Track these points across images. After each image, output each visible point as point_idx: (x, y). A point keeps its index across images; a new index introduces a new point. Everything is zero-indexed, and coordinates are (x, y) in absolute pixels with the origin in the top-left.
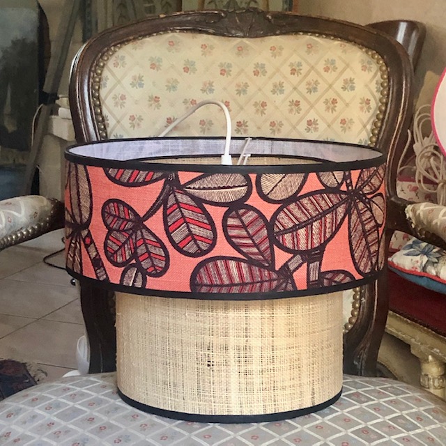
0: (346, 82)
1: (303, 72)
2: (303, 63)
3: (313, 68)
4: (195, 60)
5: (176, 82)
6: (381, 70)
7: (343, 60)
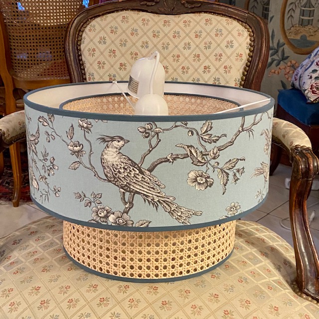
1: (203, 36)
2: (203, 31)
3: (208, 34)
4: (138, 28)
5: (126, 41)
6: (250, 35)
7: (227, 30)
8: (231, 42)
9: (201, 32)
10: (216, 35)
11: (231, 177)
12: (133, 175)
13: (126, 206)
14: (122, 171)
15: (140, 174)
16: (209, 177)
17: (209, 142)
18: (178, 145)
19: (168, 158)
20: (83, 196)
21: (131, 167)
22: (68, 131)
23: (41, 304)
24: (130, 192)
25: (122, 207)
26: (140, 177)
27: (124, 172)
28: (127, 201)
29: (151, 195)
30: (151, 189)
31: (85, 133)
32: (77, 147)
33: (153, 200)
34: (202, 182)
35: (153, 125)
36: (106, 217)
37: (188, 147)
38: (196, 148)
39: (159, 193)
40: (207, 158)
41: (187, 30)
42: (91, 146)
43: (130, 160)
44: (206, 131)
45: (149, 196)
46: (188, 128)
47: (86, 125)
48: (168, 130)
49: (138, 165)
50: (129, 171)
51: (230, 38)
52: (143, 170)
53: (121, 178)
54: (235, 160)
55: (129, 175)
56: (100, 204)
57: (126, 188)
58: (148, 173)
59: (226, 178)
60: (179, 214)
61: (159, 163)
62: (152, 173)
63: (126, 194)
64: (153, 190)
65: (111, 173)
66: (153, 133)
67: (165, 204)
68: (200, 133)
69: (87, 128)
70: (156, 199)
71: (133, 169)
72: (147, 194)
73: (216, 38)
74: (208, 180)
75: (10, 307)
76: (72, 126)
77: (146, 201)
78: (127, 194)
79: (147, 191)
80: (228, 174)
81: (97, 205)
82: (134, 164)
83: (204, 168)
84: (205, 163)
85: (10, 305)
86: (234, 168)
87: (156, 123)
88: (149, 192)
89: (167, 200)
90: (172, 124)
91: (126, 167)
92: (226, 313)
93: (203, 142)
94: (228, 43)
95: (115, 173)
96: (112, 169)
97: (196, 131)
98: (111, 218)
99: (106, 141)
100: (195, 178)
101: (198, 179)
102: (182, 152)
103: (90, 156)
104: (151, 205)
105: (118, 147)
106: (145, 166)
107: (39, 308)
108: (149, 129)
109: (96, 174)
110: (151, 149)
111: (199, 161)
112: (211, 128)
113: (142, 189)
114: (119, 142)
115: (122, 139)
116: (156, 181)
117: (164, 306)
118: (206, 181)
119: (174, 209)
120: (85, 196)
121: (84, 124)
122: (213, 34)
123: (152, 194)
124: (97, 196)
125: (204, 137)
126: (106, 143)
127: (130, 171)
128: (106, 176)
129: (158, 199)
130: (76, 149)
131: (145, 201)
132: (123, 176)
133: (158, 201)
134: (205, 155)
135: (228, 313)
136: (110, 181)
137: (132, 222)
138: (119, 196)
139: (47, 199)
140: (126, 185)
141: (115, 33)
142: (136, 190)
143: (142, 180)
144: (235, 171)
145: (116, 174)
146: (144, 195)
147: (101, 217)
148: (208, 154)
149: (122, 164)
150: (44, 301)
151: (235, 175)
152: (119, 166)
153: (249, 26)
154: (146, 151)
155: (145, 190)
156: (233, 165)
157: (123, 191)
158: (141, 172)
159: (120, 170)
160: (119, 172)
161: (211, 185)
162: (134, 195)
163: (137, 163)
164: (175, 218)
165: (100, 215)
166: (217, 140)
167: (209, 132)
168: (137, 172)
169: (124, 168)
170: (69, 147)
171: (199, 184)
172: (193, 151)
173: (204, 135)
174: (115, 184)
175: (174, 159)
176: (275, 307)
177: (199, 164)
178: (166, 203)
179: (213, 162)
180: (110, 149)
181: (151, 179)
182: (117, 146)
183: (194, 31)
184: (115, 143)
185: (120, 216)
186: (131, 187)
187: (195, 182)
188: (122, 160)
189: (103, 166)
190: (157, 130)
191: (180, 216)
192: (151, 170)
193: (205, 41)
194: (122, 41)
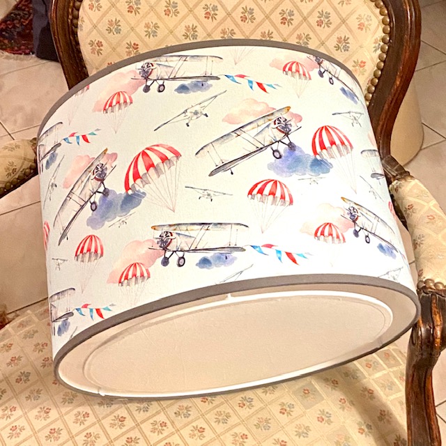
0: (339, 40)
1: (295, 22)
2: (295, 12)
3: (305, 19)
5: (156, 26)
6: (383, 22)
7: (339, 15)
8: (346, 40)
9: (291, 14)
10: (320, 23)
41: (267, 6)
51: (343, 32)
73: (318, 29)
122: (313, 20)
141: (137, 12)
183: (279, 10)
193: (298, 32)
194: (148, 28)
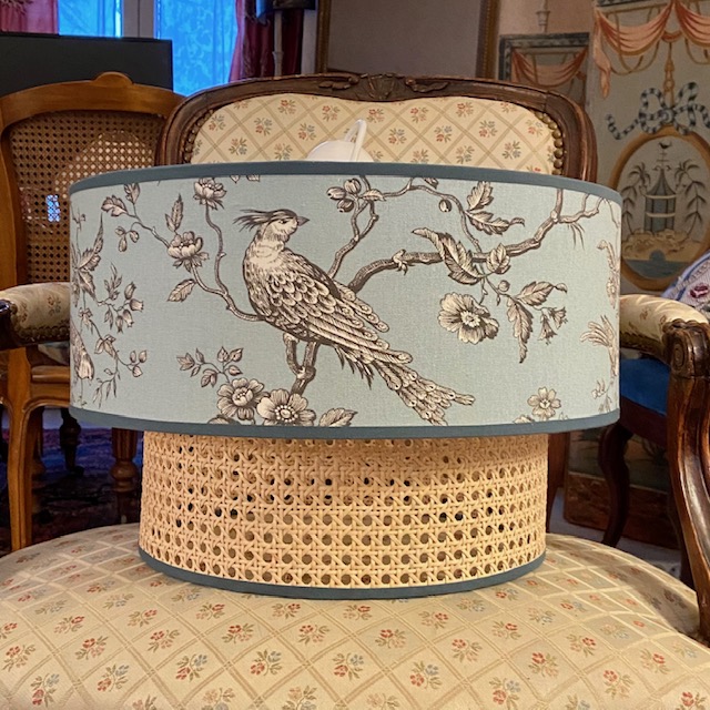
0: (508, 146)
1: (453, 137)
2: (453, 127)
3: (465, 132)
4: (314, 124)
6: (554, 135)
7: (505, 122)
8: (515, 145)
9: (448, 130)
10: (483, 134)
11: (537, 325)
12: (315, 301)
13: (300, 376)
14: (291, 290)
15: (331, 297)
16: (487, 315)
17: (486, 232)
18: (417, 231)
19: (396, 261)
20: (197, 361)
21: (310, 280)
22: (170, 215)
23: (86, 646)
24: (308, 339)
25: (289, 379)
26: (331, 305)
27: (294, 294)
28: (300, 364)
29: (357, 348)
30: (356, 333)
31: (207, 210)
32: (188, 245)
33: (361, 359)
34: (472, 325)
35: (362, 184)
36: (252, 405)
37: (441, 236)
38: (457, 242)
39: (375, 342)
40: (482, 268)
41: (420, 126)
42: (221, 241)
43: (308, 263)
44: (479, 206)
45: (351, 349)
46: (438, 194)
47: (212, 192)
48: (394, 195)
49: (326, 276)
50: (306, 290)
51: (511, 138)
52: (339, 287)
53: (289, 310)
54: (545, 285)
55: (307, 301)
56: (237, 377)
57: (300, 332)
58: (349, 293)
59: (525, 324)
60: (421, 398)
61: (376, 272)
62: (359, 294)
63: (298, 346)
64: (360, 335)
65: (265, 297)
66: (361, 201)
67: (388, 371)
68: (466, 207)
69: (213, 198)
70: (368, 359)
71: (316, 286)
72: (348, 345)
73: (482, 140)
74: (487, 321)
75: (9, 657)
76: (180, 199)
77: (346, 362)
78: (302, 345)
79: (348, 338)
80: (529, 316)
81: (230, 376)
82: (317, 273)
83: (476, 291)
84: (479, 280)
85: (8, 654)
86: (544, 304)
87: (368, 178)
88: (353, 339)
89: (394, 361)
90: (404, 181)
91: (300, 281)
92: (539, 659)
93: (472, 229)
94: (508, 148)
95: (275, 296)
96: (267, 287)
97: (457, 202)
98: (264, 408)
99: (256, 224)
100: (455, 312)
101: (464, 315)
102: (427, 247)
103: (218, 261)
104: (357, 371)
105: (283, 234)
106: (344, 277)
107: (80, 655)
108: (352, 193)
109: (230, 304)
110: (356, 239)
111: (465, 273)
112: (491, 199)
113: (335, 332)
114: (285, 222)
115: (291, 215)
116: (367, 315)
117: (387, 639)
118: (483, 324)
119: (410, 385)
120: (202, 360)
121: (207, 189)
122: (475, 132)
123: (359, 345)
124: (232, 357)
125: (475, 217)
126: (256, 228)
127: (309, 289)
128: (254, 306)
129: (372, 359)
130: (187, 251)
131: (343, 363)
132: (294, 303)
133: (373, 363)
134: (479, 261)
135: (543, 661)
136: (262, 318)
137: (312, 415)
138: (283, 350)
139: (112, 392)
140: (299, 325)
141: (266, 132)
142: (322, 334)
143: (336, 312)
144: (545, 311)
145: (276, 300)
146: (341, 346)
147: (238, 407)
148: (485, 260)
149: (291, 274)
150: (93, 640)
151: (545, 321)
152: (285, 279)
153: (552, 118)
154: (346, 243)
155: (342, 335)
156: (540, 295)
157: (293, 338)
158: (335, 293)
159: (287, 290)
160: (284, 294)
161: (493, 335)
162: (317, 347)
163: (326, 270)
164: (411, 405)
165: (237, 402)
166: (505, 229)
167: (485, 209)
168: (326, 292)
169: (295, 283)
170: (171, 249)
171: (466, 327)
172: (451, 249)
173: (474, 212)
174: (273, 324)
175: (410, 263)
176: (656, 656)
177: (464, 279)
178: (392, 370)
179: (495, 279)
180: (265, 242)
181: (358, 308)
182: (279, 233)
183: (434, 128)
184: (277, 227)
185: (284, 400)
186: (312, 329)
187: (456, 321)
188: (291, 265)
189: (247, 282)
190: (371, 194)
191: (423, 402)
192: (356, 287)
193: (458, 146)
194: (279, 149)
